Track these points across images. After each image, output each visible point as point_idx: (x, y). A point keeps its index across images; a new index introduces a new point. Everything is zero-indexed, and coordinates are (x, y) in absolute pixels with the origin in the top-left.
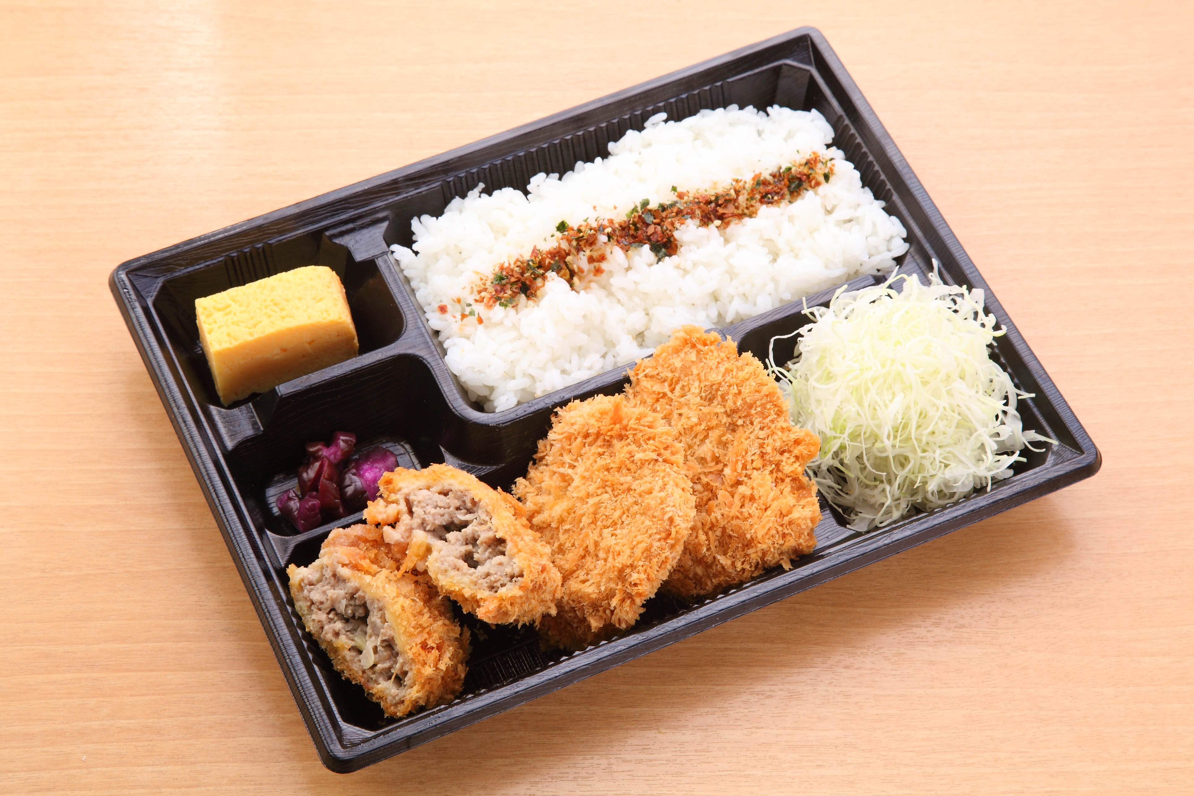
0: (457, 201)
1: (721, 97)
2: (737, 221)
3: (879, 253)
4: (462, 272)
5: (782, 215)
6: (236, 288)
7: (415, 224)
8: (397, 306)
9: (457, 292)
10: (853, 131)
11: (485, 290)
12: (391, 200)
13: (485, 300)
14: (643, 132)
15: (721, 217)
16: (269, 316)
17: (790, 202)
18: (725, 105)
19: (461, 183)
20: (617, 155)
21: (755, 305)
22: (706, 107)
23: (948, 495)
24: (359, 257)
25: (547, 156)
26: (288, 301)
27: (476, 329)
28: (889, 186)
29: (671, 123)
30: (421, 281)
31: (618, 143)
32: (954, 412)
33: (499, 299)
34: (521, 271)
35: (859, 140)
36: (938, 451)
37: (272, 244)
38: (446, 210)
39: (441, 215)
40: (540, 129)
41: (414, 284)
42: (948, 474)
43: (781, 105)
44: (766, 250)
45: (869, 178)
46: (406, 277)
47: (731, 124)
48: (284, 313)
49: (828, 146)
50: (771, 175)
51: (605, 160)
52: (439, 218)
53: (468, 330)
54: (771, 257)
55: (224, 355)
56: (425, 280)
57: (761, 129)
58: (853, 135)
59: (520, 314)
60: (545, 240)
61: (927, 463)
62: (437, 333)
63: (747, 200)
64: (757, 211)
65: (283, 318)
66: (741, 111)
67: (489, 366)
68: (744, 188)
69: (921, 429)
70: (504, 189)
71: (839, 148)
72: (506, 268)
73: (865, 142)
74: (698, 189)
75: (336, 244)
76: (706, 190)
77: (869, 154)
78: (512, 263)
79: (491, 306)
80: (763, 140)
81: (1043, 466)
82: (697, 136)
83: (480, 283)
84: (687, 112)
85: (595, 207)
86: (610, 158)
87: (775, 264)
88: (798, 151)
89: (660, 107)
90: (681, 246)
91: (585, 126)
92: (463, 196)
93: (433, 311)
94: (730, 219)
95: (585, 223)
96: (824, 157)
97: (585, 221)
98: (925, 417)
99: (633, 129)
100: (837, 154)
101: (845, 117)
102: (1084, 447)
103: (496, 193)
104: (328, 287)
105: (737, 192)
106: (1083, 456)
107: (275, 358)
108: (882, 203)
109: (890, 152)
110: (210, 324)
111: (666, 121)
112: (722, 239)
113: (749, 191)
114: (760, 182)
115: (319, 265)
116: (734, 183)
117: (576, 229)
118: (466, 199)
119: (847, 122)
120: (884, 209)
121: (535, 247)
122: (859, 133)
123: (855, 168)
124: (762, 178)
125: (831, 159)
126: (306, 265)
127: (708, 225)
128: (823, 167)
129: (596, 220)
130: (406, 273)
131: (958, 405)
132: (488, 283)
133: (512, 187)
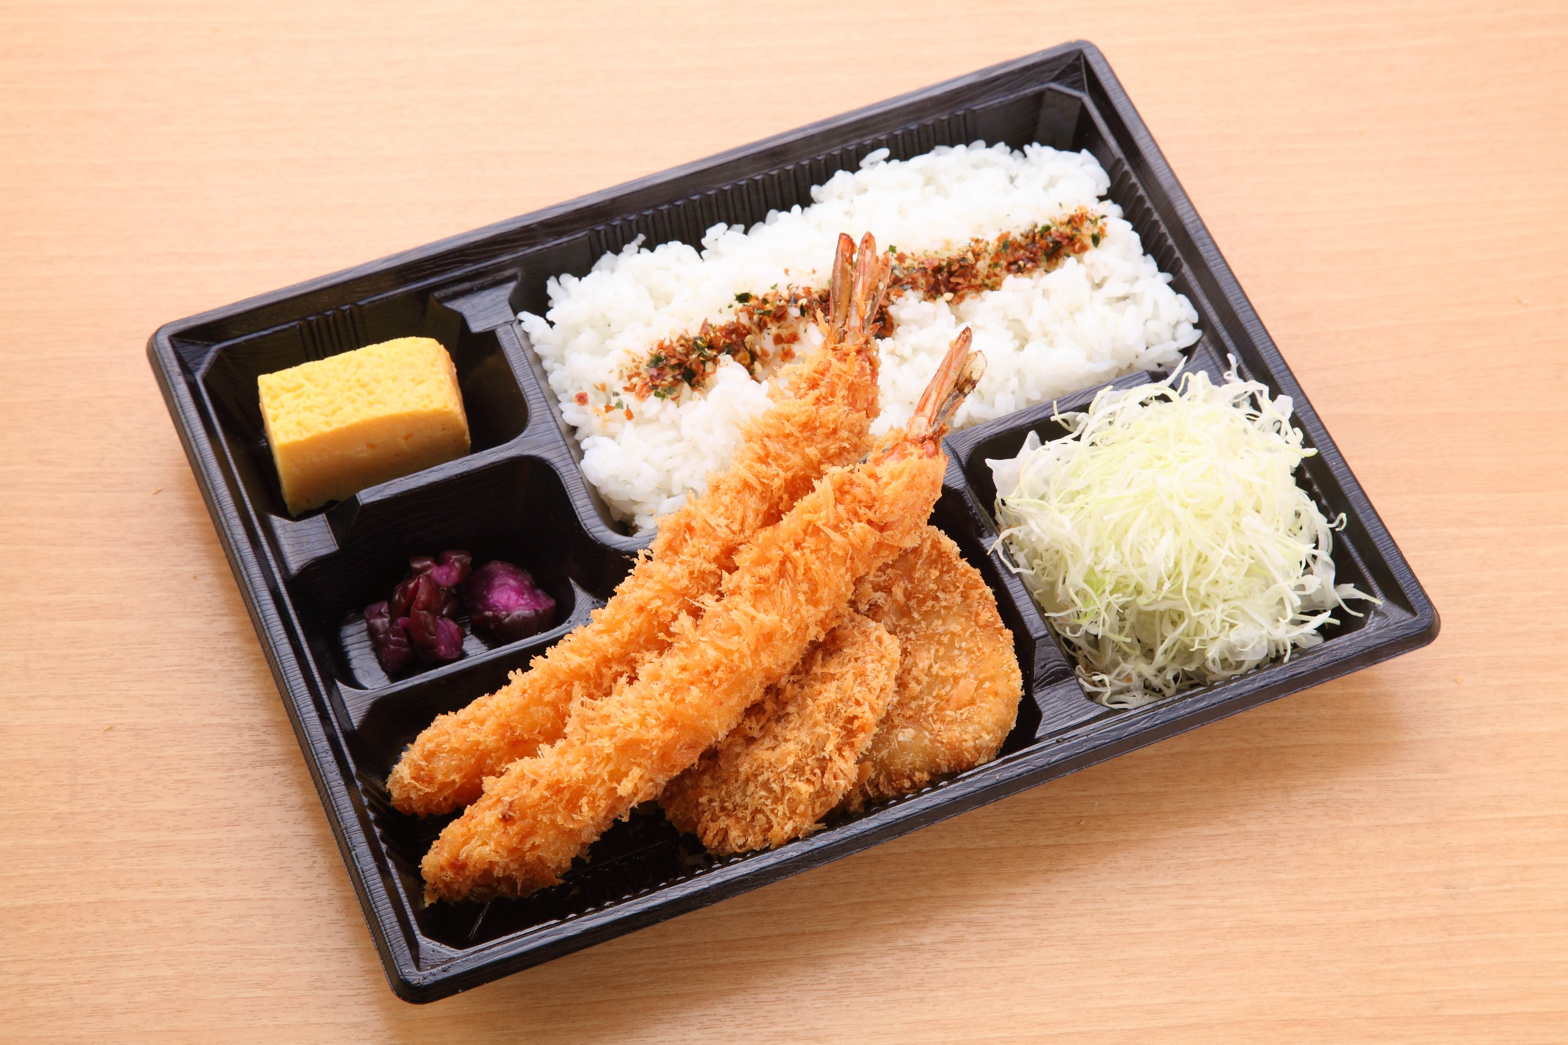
0: (608, 257)
1: (963, 130)
2: (974, 295)
3: (1161, 342)
4: (610, 350)
5: (1034, 288)
6: (311, 363)
7: (552, 285)
8: (520, 392)
9: (601, 376)
10: (1134, 179)
11: (638, 374)
12: (521, 254)
13: (637, 388)
14: (859, 174)
15: (953, 290)
16: (353, 401)
17: (1046, 271)
18: (967, 142)
19: (615, 234)
20: (821, 202)
21: (993, 406)
22: (943, 143)
23: (1234, 664)
24: (477, 326)
25: (730, 202)
26: (378, 381)
27: (624, 426)
28: (1178, 254)
29: (895, 162)
30: (556, 361)
31: (824, 187)
32: (1244, 554)
33: (655, 387)
34: (685, 351)
35: (1141, 192)
36: (1221, 606)
37: (363, 306)
38: (593, 269)
39: (585, 276)
40: (721, 165)
41: (546, 364)
42: (1234, 637)
43: (1043, 143)
44: (1011, 334)
45: (1152, 243)
46: (536, 355)
47: (975, 166)
48: (372, 398)
49: (1101, 199)
50: (1022, 235)
51: (806, 209)
52: (584, 279)
53: (613, 427)
54: (1017, 343)
55: (293, 450)
56: (561, 360)
57: (1013, 175)
58: (1134, 185)
59: (682, 407)
60: (720, 311)
61: (1206, 622)
62: (573, 429)
63: (990, 266)
64: (1001, 281)
65: (371, 404)
66: (989, 150)
67: (638, 475)
68: (986, 251)
69: (1199, 577)
70: (670, 243)
71: (1115, 202)
72: (668, 347)
73: (1149, 196)
74: (926, 251)
75: (447, 308)
76: (936, 252)
77: (1153, 210)
78: (674, 339)
79: (643, 397)
80: (1016, 188)
81: (1363, 630)
82: (929, 181)
83: (632, 365)
84: (917, 148)
85: (787, 271)
86: (814, 206)
87: (1022, 354)
88: (1060, 205)
89: (881, 141)
90: (899, 325)
91: (781, 162)
92: (617, 251)
93: (570, 401)
94: (966, 290)
95: (773, 291)
96: (1094, 213)
97: (773, 288)
98: (1205, 561)
99: (844, 169)
100: (1112, 210)
101: (1125, 161)
102: (1416, 607)
103: (660, 248)
104: (433, 365)
105: (977, 255)
106: (1415, 618)
107: (360, 456)
108: (1168, 277)
109: (1181, 209)
110: (275, 409)
111: (888, 160)
112: (953, 317)
113: (992, 255)
114: (1006, 245)
115: (421, 336)
116: (973, 244)
117: (761, 298)
118: (621, 255)
119: (1127, 167)
120: (1170, 284)
121: (706, 320)
122: (1141, 183)
123: (1133, 229)
124: (1010, 239)
125: (1103, 217)
126: (405, 335)
127: (935, 299)
128: (1091, 226)
129: (788, 288)
130: (536, 349)
131: (1250, 547)
132: (643, 367)
133: (680, 240)
